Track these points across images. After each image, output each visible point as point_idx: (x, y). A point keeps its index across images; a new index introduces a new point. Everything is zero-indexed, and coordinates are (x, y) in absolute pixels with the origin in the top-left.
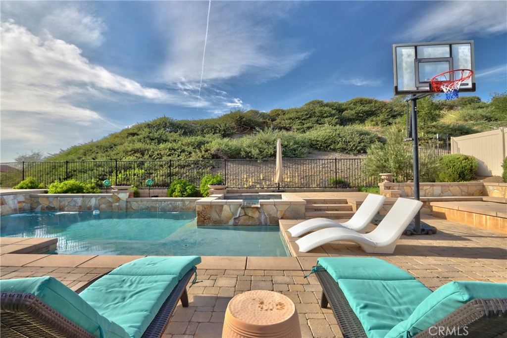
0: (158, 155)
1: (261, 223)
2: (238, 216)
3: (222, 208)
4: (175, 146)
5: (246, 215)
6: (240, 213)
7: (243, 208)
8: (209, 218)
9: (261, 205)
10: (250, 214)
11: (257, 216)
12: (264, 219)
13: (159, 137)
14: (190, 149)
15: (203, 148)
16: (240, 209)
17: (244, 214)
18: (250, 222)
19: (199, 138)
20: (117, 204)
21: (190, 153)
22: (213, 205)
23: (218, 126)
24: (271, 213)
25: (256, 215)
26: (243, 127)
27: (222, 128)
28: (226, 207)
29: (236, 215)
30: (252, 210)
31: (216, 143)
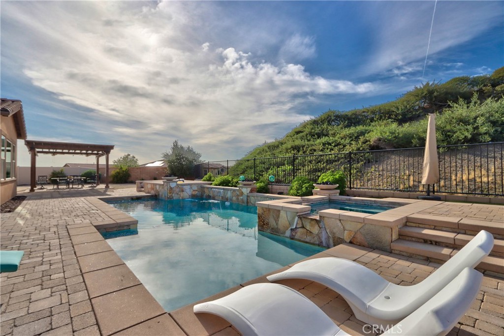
0: (311, 150)
1: (322, 242)
2: (294, 227)
3: (279, 214)
4: (331, 139)
5: (303, 227)
6: (297, 223)
7: (300, 217)
8: (267, 224)
9: (320, 217)
10: (308, 227)
11: (317, 232)
12: (326, 239)
13: (320, 132)
14: (348, 141)
15: (362, 139)
16: (297, 218)
17: (301, 226)
18: (308, 239)
19: (360, 128)
20: (242, 197)
21: (344, 146)
22: (271, 209)
23: (395, 110)
24: (335, 231)
25: (315, 230)
26: (436, 105)
27: (400, 111)
28: (283, 214)
29: (293, 225)
30: (310, 223)
31: (377, 132)
